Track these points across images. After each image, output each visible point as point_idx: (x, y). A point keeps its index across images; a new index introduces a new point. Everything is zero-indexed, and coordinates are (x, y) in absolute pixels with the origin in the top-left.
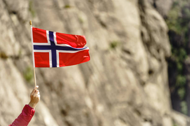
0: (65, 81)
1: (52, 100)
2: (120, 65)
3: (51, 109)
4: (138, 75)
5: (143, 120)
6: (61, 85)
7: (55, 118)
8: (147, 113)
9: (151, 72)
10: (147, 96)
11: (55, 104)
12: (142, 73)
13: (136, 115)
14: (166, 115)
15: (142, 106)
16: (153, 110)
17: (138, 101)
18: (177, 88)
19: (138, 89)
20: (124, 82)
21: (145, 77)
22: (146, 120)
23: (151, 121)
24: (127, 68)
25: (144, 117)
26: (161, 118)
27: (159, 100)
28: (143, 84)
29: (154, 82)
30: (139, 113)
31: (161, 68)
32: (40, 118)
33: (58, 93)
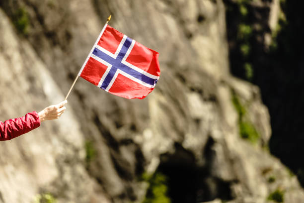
0: (74, 31)
1: (55, 58)
2: (156, 7)
3: (54, 72)
4: (182, 22)
5: (188, 89)
6: (68, 36)
7: (59, 84)
8: (195, 79)
9: (201, 19)
10: (195, 54)
11: (59, 64)
12: (188, 20)
13: (178, 83)
14: (223, 82)
15: (187, 69)
16: (203, 74)
17: (182, 62)
18: (240, 43)
19: (182, 44)
20: (161, 33)
21: (192, 27)
22: (193, 90)
23: (200, 92)
24: (166, 12)
25: (189, 85)
26: (214, 87)
27: (213, 60)
28: (189, 36)
29: (206, 33)
30: (183, 80)
31: (217, 13)
32: (38, 84)
33: (64, 49)
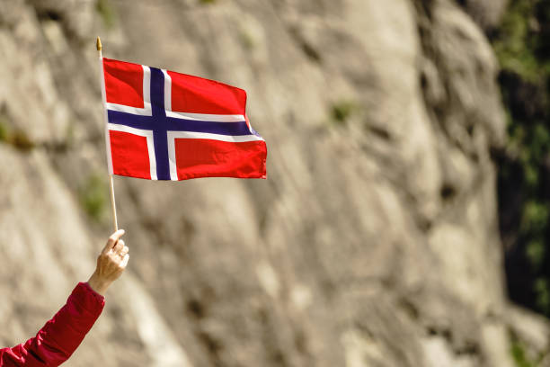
0: (199, 217)
1: (161, 270)
2: (360, 171)
3: (160, 298)
4: (410, 199)
5: (424, 332)
6: (188, 228)
7: (169, 322)
8: (437, 311)
9: (447, 192)
10: (436, 261)
11: (171, 283)
12: (423, 194)
13: (403, 318)
14: (491, 316)
15: (420, 290)
16: (453, 301)
17: (411, 277)
18: (524, 240)
19: (411, 242)
20: (370, 221)
21: (431, 207)
22: (432, 332)
23: (447, 335)
24: (378, 179)
25: (426, 323)
26: (476, 327)
27: (471, 273)
28: (425, 226)
29: (458, 220)
30: (414, 312)
31: (478, 181)
32: (128, 323)
33: (181, 253)
